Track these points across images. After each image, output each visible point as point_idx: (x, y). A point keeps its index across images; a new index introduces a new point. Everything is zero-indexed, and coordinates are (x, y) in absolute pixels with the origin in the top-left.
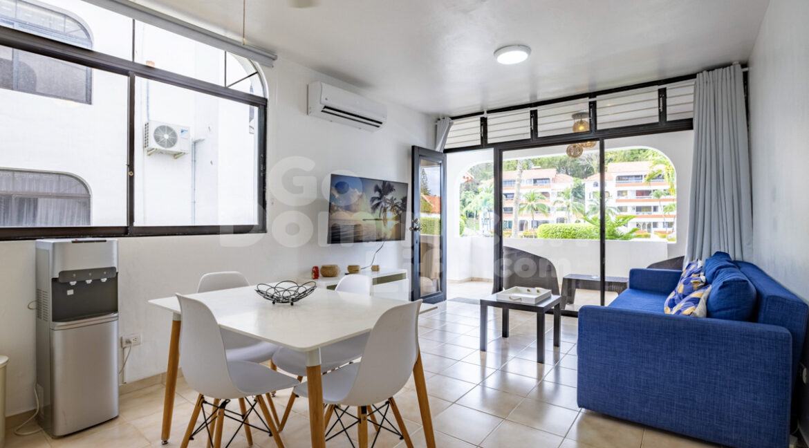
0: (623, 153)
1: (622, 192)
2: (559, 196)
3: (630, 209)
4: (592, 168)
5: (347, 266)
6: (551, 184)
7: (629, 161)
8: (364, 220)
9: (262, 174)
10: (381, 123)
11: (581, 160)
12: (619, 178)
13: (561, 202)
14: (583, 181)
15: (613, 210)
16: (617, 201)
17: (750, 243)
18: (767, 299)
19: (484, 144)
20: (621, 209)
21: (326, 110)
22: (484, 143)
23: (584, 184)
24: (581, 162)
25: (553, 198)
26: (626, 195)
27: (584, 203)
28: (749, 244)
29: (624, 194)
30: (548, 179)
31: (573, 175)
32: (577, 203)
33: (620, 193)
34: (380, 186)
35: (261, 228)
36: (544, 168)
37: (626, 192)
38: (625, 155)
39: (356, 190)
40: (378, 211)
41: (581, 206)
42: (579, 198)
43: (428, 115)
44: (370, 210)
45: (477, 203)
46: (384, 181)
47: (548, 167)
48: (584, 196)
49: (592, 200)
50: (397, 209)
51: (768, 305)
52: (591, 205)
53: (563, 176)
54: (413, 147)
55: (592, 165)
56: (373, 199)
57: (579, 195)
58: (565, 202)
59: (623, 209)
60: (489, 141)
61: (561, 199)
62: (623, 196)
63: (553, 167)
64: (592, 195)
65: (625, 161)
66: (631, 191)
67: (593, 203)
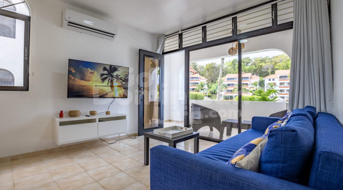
0: (283, 66)
1: (282, 83)
2: (252, 85)
3: (285, 91)
4: (268, 73)
5: (89, 111)
6: (249, 80)
7: (286, 69)
8: (96, 86)
9: (26, 58)
10: (114, 35)
11: (263, 69)
12: (281, 77)
13: (254, 88)
14: (264, 79)
15: (278, 91)
16: (280, 87)
17: (332, 100)
18: (320, 155)
19: (180, 49)
20: (281, 91)
21: (69, 24)
22: (180, 47)
23: (264, 80)
24: (263, 70)
25: (250, 86)
26: (284, 84)
27: (264, 88)
28: (330, 101)
29: (283, 84)
30: (248, 77)
31: (260, 76)
32: (261, 88)
33: (281, 84)
34: (108, 68)
35: (26, 88)
36: (246, 73)
37: (284, 83)
38: (284, 67)
39: (89, 69)
40: (106, 81)
41: (262, 89)
42: (262, 86)
43: (153, 35)
44: (100, 80)
45: (214, 87)
46: (110, 65)
47: (248, 73)
48: (264, 85)
49: (267, 87)
50: (121, 81)
51: (320, 163)
52: (267, 89)
53: (255, 76)
54: (140, 50)
55: (268, 72)
56: (102, 75)
57: (262, 85)
58: (255, 87)
59: (283, 91)
60: (183, 46)
61: (253, 86)
62: (283, 85)
63: (250, 72)
64: (268, 85)
65: (284, 69)
66: (286, 83)
67: (268, 88)
